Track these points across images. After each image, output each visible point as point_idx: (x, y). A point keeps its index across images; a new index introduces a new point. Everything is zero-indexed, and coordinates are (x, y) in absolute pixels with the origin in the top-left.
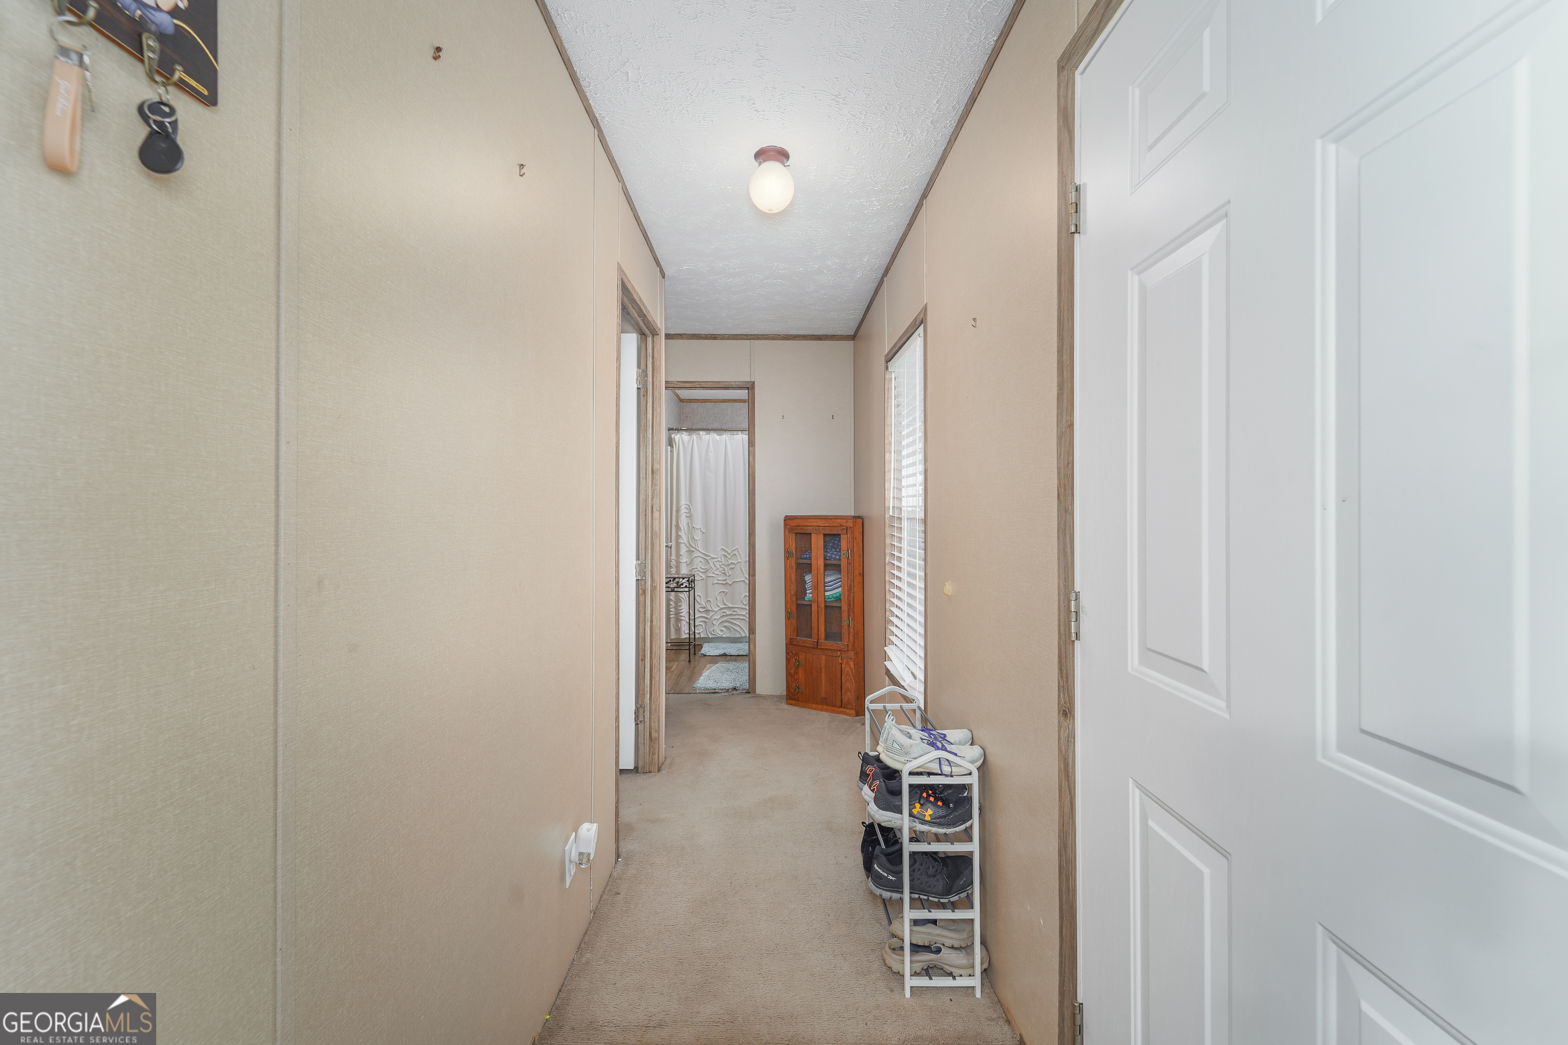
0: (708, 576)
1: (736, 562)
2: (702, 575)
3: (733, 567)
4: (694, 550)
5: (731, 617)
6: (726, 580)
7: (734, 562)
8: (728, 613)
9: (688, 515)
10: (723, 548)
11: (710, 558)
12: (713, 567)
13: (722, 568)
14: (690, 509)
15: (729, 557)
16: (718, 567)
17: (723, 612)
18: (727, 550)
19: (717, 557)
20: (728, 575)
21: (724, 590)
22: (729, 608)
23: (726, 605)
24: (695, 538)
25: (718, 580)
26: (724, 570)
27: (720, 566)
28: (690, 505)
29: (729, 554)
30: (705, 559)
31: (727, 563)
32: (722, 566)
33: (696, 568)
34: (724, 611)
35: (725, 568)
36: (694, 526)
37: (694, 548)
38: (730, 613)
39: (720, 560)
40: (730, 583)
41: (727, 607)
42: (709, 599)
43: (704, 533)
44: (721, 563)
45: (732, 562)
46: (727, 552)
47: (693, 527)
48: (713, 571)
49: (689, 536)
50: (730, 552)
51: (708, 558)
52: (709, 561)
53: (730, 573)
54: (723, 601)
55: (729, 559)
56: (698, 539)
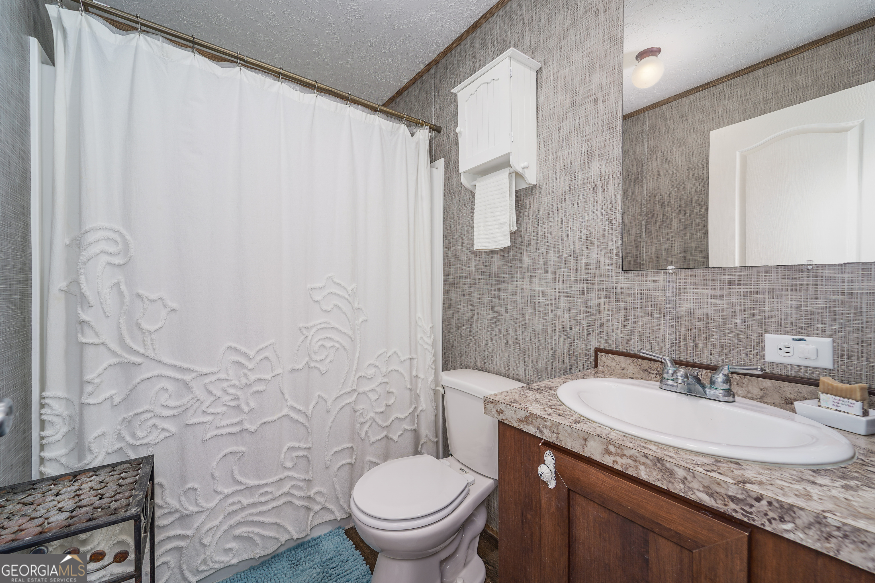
0: (187, 425)
1: (268, 377)
2: (166, 426)
3: (261, 388)
4: (138, 360)
5: (254, 511)
6: (240, 422)
7: (263, 376)
8: (245, 502)
9: (117, 261)
10: (234, 345)
11: (194, 375)
12: (202, 398)
13: (229, 394)
14: (126, 242)
15: (250, 366)
16: (219, 393)
17: (234, 503)
18: (243, 349)
19: (215, 370)
20: (246, 409)
21: (234, 448)
22: (250, 488)
23: (240, 483)
24: (144, 325)
25: (218, 428)
26: (237, 399)
27: (224, 390)
28: (125, 233)
29: (250, 359)
30: (177, 380)
31: (244, 381)
32: (231, 390)
33: (148, 411)
34: (235, 499)
35: (239, 393)
36: (141, 292)
37: (143, 355)
38: (251, 501)
39: (223, 376)
40: (253, 428)
41: (245, 487)
42: (189, 485)
43: (174, 310)
44: (225, 384)
45: (258, 376)
46: (244, 354)
47: (139, 296)
48: (203, 407)
49: (122, 320)
50: (251, 354)
51: (188, 377)
52: (192, 384)
53: (252, 404)
54: (233, 475)
55: (251, 370)
56: (152, 328)
